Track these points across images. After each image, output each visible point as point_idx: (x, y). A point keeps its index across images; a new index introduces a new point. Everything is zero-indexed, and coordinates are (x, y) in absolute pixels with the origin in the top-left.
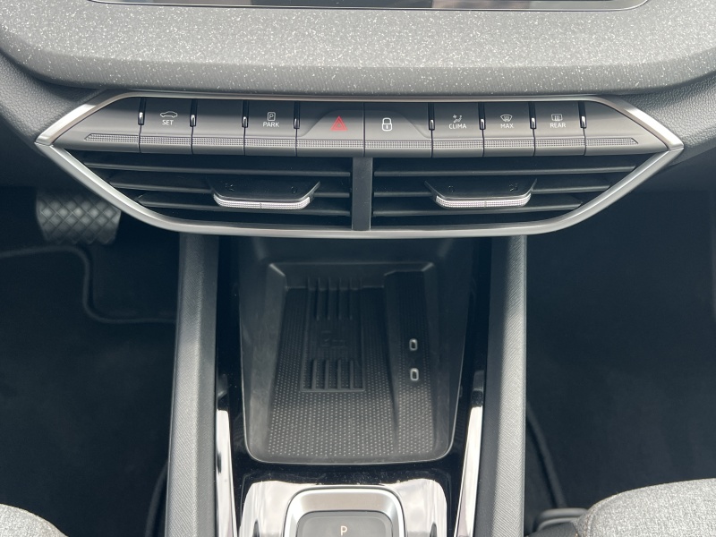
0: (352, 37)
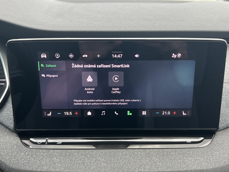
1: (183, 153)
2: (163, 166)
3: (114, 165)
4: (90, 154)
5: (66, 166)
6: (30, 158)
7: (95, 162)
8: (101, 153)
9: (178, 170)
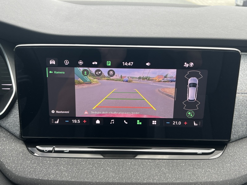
0: (121, 170)
1: (193, 165)
2: (172, 177)
3: (122, 175)
4: (98, 164)
5: (73, 175)
6: (36, 167)
7: (103, 172)
8: (110, 162)
9: (187, 181)
